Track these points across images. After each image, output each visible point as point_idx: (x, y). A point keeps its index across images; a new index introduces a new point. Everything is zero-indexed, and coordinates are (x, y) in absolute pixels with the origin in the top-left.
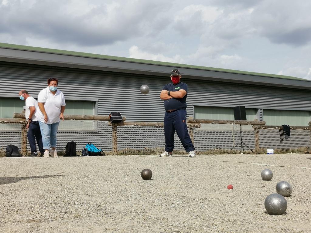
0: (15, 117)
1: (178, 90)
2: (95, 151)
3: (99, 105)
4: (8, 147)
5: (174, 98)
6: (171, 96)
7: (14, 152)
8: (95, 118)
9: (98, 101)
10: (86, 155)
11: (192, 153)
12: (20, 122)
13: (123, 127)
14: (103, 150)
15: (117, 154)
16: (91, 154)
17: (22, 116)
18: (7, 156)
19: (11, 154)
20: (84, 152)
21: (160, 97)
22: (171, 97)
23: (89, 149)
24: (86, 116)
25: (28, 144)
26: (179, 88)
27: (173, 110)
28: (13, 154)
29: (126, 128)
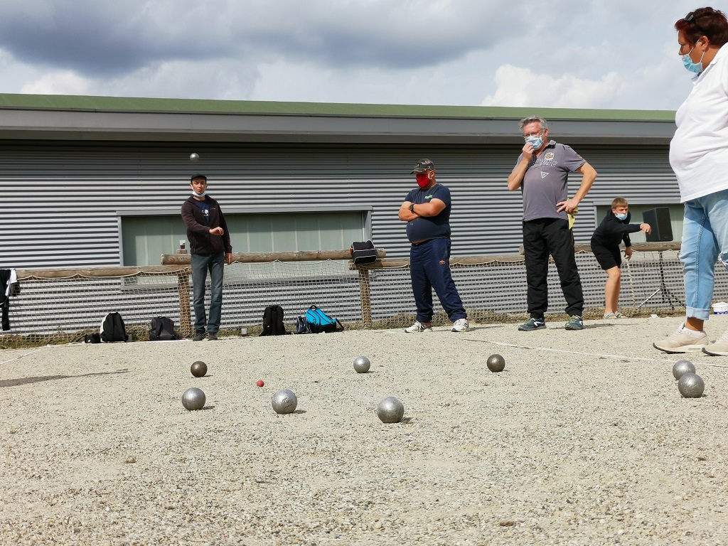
0: (164, 263)
1: (428, 201)
2: (323, 323)
3: (373, 218)
4: (155, 320)
5: (421, 217)
6: (417, 214)
7: (164, 330)
8: (321, 256)
9: (372, 211)
10: (303, 331)
11: (460, 324)
12: (173, 273)
13: (381, 271)
14: (338, 318)
15: (371, 328)
16: (315, 329)
17: (176, 260)
18: (152, 339)
19: (159, 334)
20: (300, 326)
21: (397, 217)
22: (417, 216)
23: (311, 320)
24: (303, 253)
25: (193, 316)
26: (431, 196)
27: (422, 241)
28: (162, 335)
29: (386, 273)
